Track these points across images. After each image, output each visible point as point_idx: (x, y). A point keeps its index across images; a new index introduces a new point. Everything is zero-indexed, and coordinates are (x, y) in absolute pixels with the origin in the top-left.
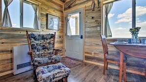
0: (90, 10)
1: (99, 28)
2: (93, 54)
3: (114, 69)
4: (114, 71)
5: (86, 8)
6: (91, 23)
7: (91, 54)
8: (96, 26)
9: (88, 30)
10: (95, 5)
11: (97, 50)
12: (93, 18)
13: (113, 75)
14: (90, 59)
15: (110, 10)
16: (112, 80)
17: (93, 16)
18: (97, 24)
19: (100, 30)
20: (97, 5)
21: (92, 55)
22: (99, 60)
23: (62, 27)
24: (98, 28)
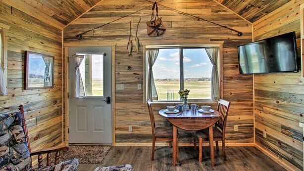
0: (124, 53)
1: (139, 85)
2: (130, 130)
3: (163, 148)
4: (163, 150)
5: (118, 50)
6: (127, 76)
7: (127, 129)
8: (136, 83)
9: (121, 87)
10: (134, 48)
11: (138, 122)
12: (129, 68)
13: (163, 157)
14: (126, 138)
15: (155, 60)
16: (165, 166)
17: (130, 64)
18: (137, 80)
19: (142, 90)
20: (137, 48)
21: (130, 132)
22: (140, 137)
23: (60, 78)
24: (139, 87)
